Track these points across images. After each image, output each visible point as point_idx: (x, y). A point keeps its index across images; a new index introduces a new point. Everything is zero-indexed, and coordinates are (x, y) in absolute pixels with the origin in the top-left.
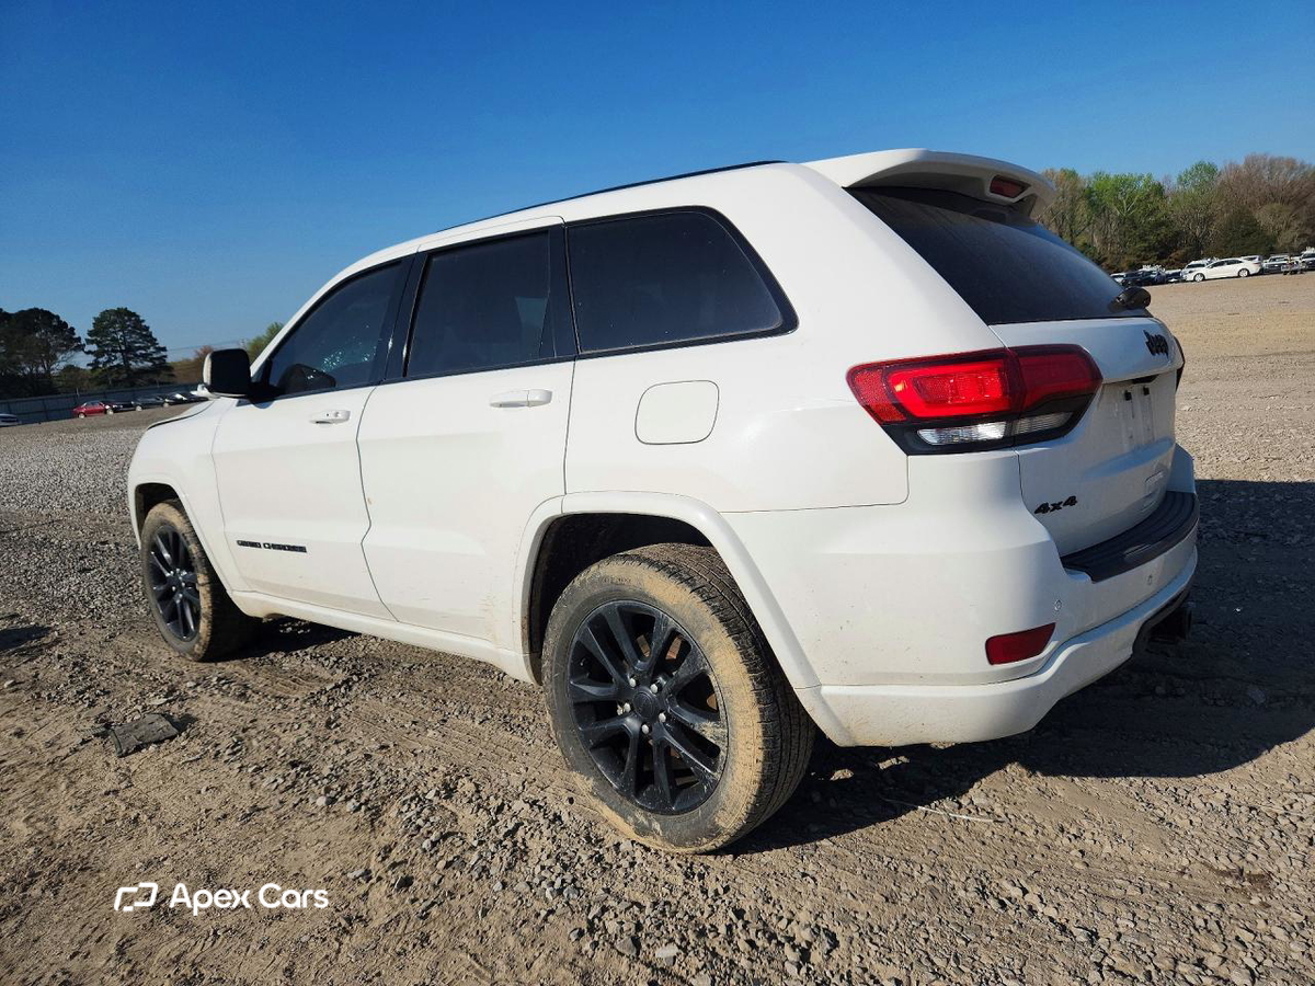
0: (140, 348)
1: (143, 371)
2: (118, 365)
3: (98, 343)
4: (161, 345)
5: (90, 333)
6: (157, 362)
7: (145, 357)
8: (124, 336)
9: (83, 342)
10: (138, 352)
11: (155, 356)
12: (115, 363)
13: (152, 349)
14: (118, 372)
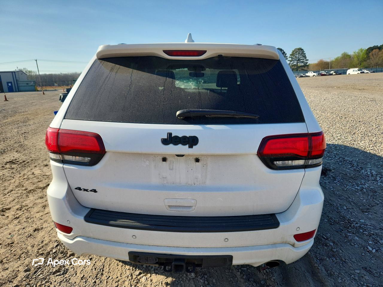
0: (302, 59)
1: (301, 66)
2: (295, 64)
3: (292, 58)
4: (307, 59)
5: (290, 55)
6: (305, 64)
7: (302, 62)
8: (298, 56)
9: (288, 57)
10: (301, 61)
11: (305, 62)
12: (294, 64)
13: (305, 60)
14: (294, 67)
